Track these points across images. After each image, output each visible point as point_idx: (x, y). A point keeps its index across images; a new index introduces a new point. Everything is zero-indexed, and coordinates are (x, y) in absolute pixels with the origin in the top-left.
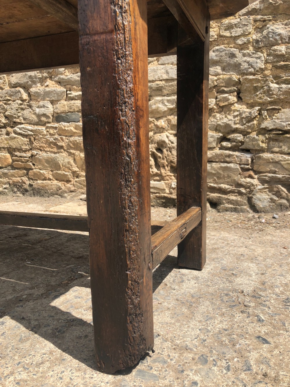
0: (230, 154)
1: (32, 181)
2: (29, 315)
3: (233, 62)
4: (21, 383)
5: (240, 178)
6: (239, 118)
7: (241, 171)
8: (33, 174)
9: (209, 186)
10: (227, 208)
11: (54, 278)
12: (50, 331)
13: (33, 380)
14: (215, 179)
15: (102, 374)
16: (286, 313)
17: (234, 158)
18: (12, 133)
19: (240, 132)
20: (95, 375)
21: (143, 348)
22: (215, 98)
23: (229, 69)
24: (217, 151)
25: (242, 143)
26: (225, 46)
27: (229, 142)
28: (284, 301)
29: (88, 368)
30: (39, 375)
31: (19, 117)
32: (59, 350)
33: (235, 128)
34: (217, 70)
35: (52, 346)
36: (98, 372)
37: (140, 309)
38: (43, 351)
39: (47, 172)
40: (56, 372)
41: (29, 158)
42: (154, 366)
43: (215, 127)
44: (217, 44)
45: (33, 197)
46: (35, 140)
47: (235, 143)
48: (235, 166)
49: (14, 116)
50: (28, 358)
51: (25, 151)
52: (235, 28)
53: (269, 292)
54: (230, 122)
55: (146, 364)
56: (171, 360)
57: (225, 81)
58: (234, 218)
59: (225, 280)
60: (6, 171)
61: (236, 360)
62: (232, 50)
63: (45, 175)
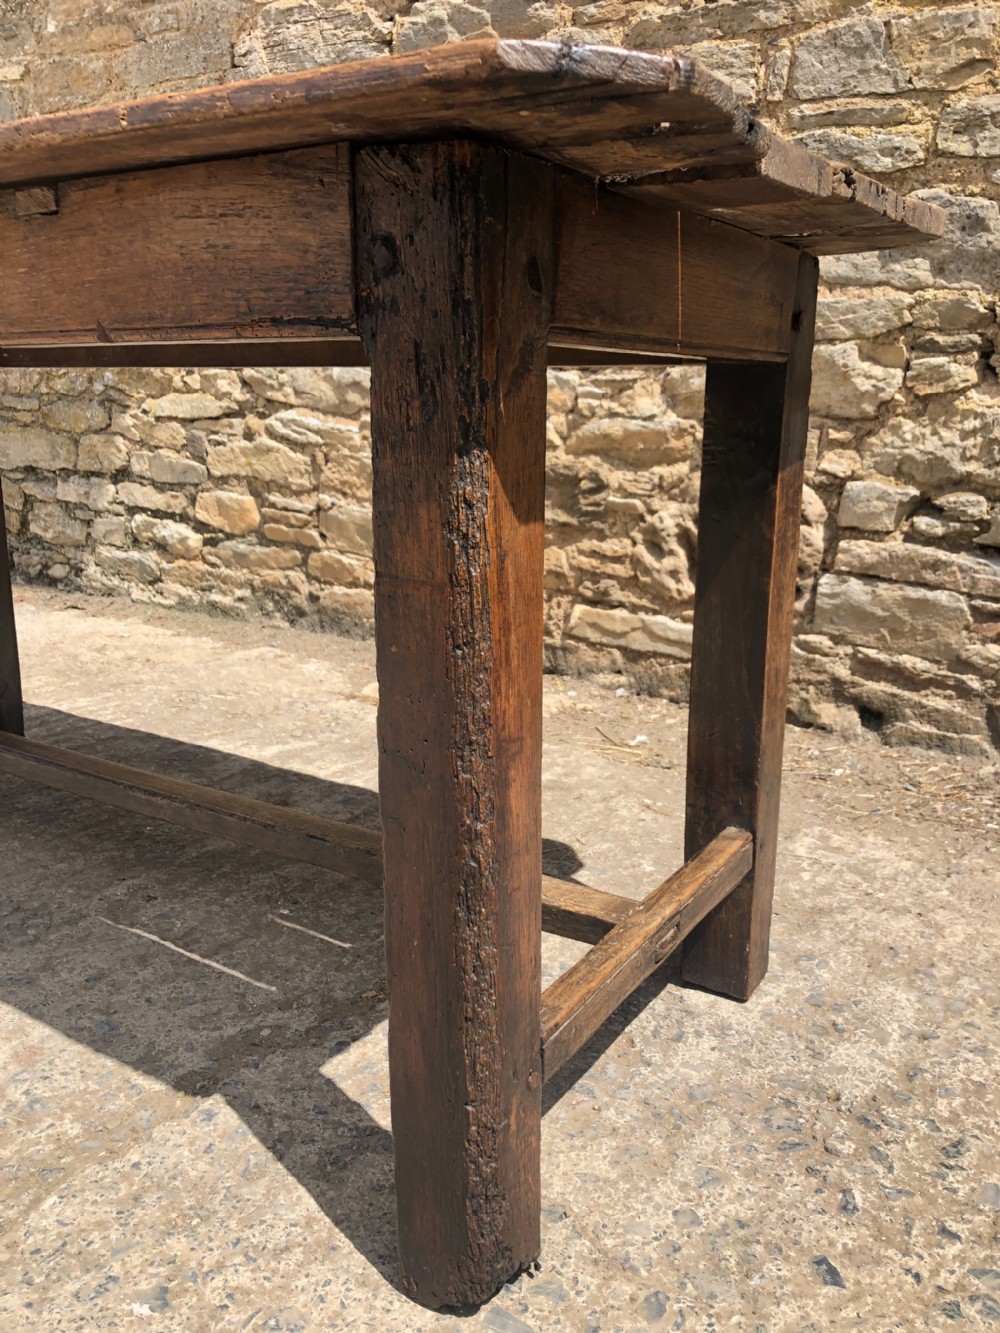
0: (939, 560)
1: (317, 585)
2: (271, 1099)
3: (974, 245)
4: (238, 1296)
5: (967, 641)
6: (979, 439)
7: (971, 619)
8: (319, 564)
9: (860, 655)
10: (914, 733)
11: (343, 976)
12: (314, 1159)
13: (263, 1292)
14: (884, 636)
15: (412, 1303)
16: (932, 1191)
17: (954, 573)
18: (263, 433)
19: (980, 487)
20: (397, 1304)
21: (502, 1268)
22: (904, 364)
23: (960, 271)
24: (896, 545)
25: (985, 525)
26: (952, 186)
27: (937, 519)
28: (944, 1148)
29: (384, 1281)
30: (277, 1280)
31: (282, 385)
32: (327, 1220)
33: (962, 474)
34: (917, 273)
35: (310, 1203)
36: (404, 1297)
37: (496, 1186)
38: (292, 1216)
39: (361, 564)
40: (313, 1280)
41: (311, 514)
42: (532, 1304)
43: (896, 464)
44: (922, 177)
45: (319, 635)
46: (327, 462)
47: (958, 525)
48: (951, 599)
49: (269, 381)
50: (257, 1230)
51: (298, 493)
52: (990, 126)
53: (915, 1110)
54: (946, 453)
55: (515, 1296)
56: (578, 1293)
57: (939, 312)
58: (932, 773)
59: (802, 1047)
60: (242, 547)
61: (735, 1319)
62: (972, 205)
63: (354, 570)
